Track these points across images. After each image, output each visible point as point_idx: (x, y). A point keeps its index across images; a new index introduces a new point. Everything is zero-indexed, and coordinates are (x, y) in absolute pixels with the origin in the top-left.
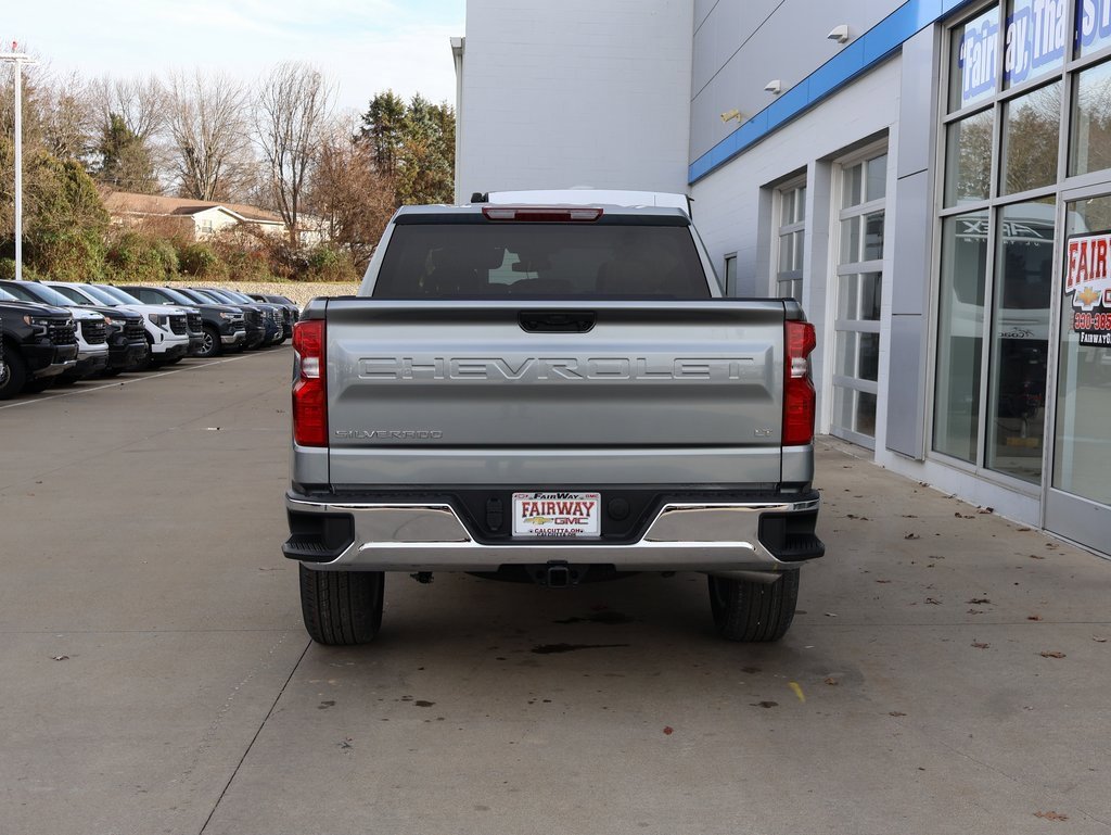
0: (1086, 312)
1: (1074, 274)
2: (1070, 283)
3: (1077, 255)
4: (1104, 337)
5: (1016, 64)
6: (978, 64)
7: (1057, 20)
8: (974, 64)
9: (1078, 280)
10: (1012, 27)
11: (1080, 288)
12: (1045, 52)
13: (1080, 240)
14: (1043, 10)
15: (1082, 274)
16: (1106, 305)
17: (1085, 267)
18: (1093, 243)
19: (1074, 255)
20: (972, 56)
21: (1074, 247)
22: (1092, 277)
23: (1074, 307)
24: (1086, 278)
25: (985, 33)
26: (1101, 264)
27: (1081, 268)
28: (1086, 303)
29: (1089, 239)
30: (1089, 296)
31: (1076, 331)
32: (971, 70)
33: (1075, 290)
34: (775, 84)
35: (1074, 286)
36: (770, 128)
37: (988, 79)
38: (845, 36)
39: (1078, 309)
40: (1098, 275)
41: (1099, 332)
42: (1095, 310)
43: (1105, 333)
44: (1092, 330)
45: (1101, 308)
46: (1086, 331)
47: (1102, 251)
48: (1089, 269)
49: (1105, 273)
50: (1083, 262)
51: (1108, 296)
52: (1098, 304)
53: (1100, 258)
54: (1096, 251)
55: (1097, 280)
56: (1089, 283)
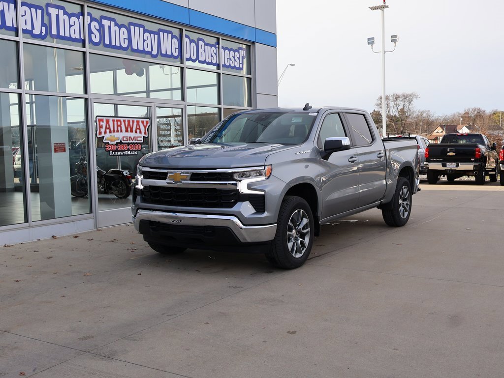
0: (112, 144)
1: (103, 131)
2: (100, 133)
3: (103, 124)
4: (124, 152)
7: (71, 25)
9: (105, 132)
11: (107, 136)
12: (62, 35)
13: (104, 118)
14: (58, 16)
15: (108, 131)
16: (123, 142)
17: (109, 128)
18: (113, 121)
19: (101, 123)
21: (102, 121)
22: (114, 131)
23: (104, 143)
24: (110, 132)
26: (119, 128)
27: (106, 128)
28: (111, 141)
29: (111, 119)
30: (113, 139)
31: (107, 151)
33: (104, 137)
35: (103, 134)
39: (108, 143)
41: (121, 151)
42: (117, 143)
43: (125, 151)
44: (117, 150)
45: (121, 143)
46: (113, 151)
47: (119, 123)
48: (112, 129)
49: (121, 131)
50: (108, 126)
51: (125, 139)
52: (119, 141)
53: (118, 126)
54: (115, 123)
55: (118, 133)
56: (112, 134)
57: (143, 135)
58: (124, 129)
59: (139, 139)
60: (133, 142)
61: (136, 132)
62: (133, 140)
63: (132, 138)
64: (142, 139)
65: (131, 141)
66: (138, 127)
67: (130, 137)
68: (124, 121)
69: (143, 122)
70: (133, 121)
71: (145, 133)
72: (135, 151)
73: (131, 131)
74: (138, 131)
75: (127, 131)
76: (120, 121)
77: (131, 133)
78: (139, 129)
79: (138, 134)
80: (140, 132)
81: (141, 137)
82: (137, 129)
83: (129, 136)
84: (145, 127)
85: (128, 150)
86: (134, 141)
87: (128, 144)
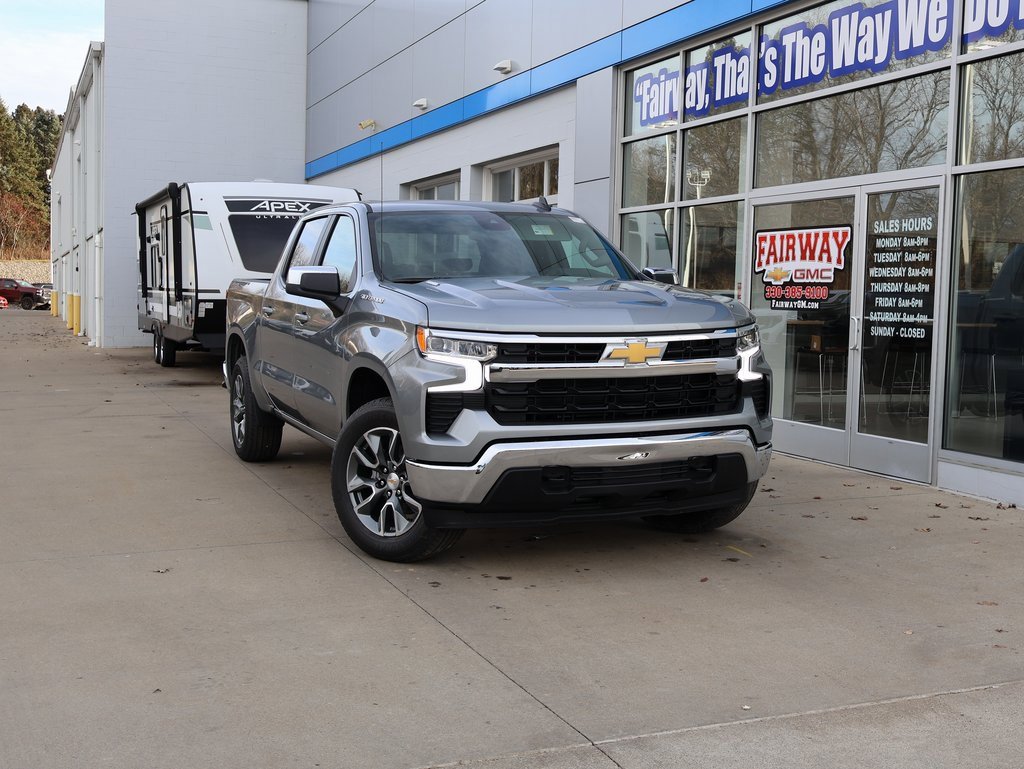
0: (777, 286)
1: (764, 258)
2: (760, 264)
3: (766, 245)
4: (791, 306)
5: (697, 103)
6: (655, 101)
7: (738, 74)
8: (651, 100)
9: (768, 262)
10: (691, 76)
11: (770, 268)
12: (726, 96)
13: (768, 234)
14: (724, 66)
15: (772, 258)
16: (795, 281)
17: (774, 253)
18: (782, 237)
19: (763, 244)
20: (649, 93)
21: (763, 239)
22: (781, 260)
23: (764, 282)
24: (775, 261)
25: (663, 78)
26: (791, 252)
27: (770, 254)
28: (776, 279)
29: (778, 234)
30: (779, 274)
31: (767, 299)
32: (648, 104)
33: (764, 270)
34: (423, 102)
35: (764, 266)
36: (414, 137)
37: (667, 112)
38: (509, 69)
39: (769, 284)
40: (787, 259)
41: (790, 300)
42: (786, 284)
43: (796, 300)
44: (783, 299)
45: (791, 283)
46: (777, 299)
47: (791, 242)
48: (778, 255)
49: (794, 258)
50: (772, 250)
51: (798, 274)
52: (788, 280)
53: (789, 247)
54: (785, 242)
55: (787, 263)
56: (779, 265)
57: (834, 265)
58: (798, 253)
59: (825, 274)
60: (812, 281)
61: (820, 259)
62: (812, 277)
63: (813, 273)
64: (831, 274)
65: (810, 280)
66: (825, 247)
67: (809, 271)
68: (801, 236)
69: (836, 235)
70: (817, 235)
71: (839, 261)
72: (815, 301)
73: (812, 258)
74: (825, 256)
75: (803, 257)
76: (792, 237)
77: (811, 262)
78: (828, 251)
79: (824, 264)
80: (829, 260)
81: (830, 270)
82: (822, 251)
83: (806, 268)
84: (840, 246)
85: (803, 298)
86: (815, 280)
87: (804, 285)
